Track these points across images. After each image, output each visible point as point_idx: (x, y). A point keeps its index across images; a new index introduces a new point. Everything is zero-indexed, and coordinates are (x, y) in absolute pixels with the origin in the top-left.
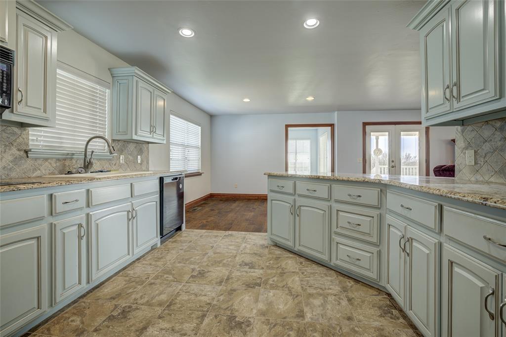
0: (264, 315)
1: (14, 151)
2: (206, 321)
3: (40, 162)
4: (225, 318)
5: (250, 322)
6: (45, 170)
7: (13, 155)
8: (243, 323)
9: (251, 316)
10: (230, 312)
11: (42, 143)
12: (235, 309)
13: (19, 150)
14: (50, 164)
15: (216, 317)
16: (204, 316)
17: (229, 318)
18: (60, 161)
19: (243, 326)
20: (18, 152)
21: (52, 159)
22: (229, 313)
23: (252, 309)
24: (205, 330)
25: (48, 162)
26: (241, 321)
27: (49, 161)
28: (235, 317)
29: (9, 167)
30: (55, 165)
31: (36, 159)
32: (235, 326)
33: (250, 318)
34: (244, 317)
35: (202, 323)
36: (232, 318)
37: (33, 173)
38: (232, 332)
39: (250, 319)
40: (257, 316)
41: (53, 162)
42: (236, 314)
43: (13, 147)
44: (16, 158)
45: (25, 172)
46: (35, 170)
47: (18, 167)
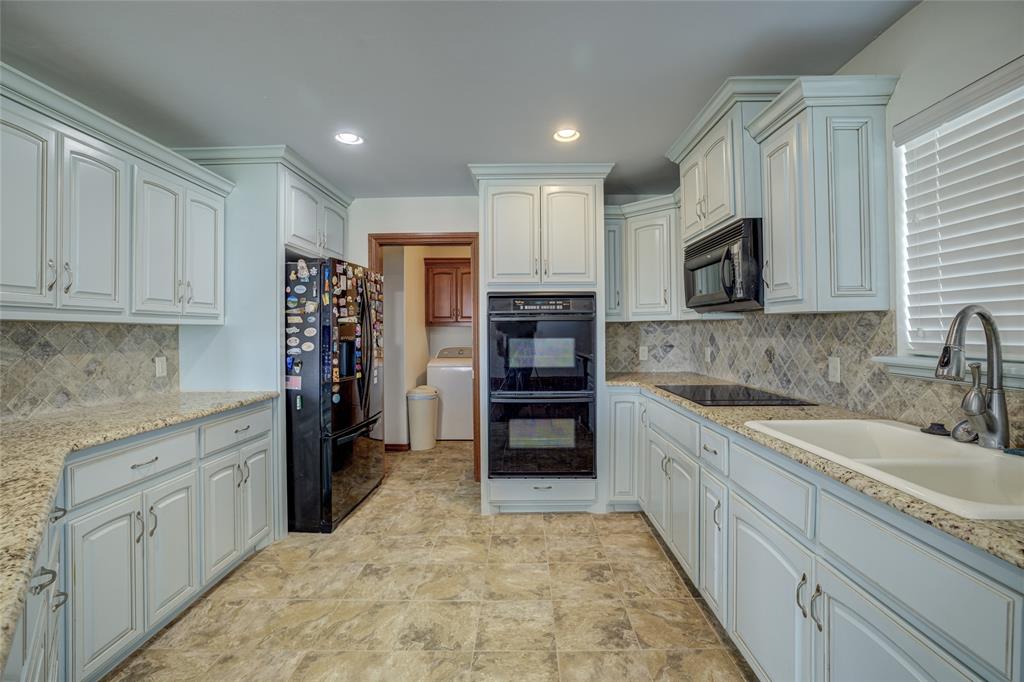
0: (375, 656)
2: (472, 638)
4: (442, 645)
5: (403, 643)
8: (413, 640)
9: (398, 652)
10: (435, 657)
12: (426, 662)
15: (459, 646)
16: (479, 645)
17: (435, 645)
19: (413, 636)
22: (438, 654)
23: (394, 665)
24: (470, 625)
26: (415, 643)
28: (425, 648)
32: (425, 634)
33: (400, 649)
34: (411, 649)
35: (478, 634)
36: (432, 646)
38: (430, 626)
39: (401, 646)
40: (387, 654)
42: (424, 653)
43: (870, 352)
44: (874, 374)
45: (887, 407)
46: (903, 405)
47: (878, 392)
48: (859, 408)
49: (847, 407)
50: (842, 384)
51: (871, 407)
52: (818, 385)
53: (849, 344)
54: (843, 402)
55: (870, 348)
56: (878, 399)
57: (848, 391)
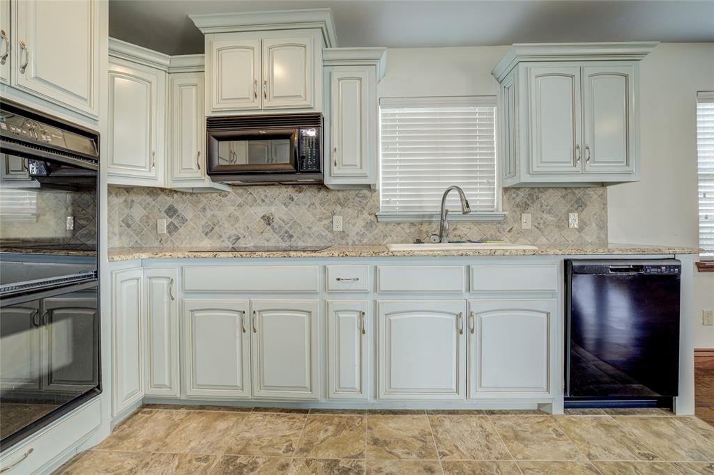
1: (366, 215)
3: (390, 227)
6: (397, 236)
7: (364, 220)
11: (398, 204)
13: (370, 214)
14: (403, 229)
18: (415, 225)
20: (369, 217)
21: (404, 223)
25: (401, 227)
27: (402, 225)
29: (361, 233)
30: (408, 231)
31: (387, 224)
37: (384, 239)
41: (406, 226)
43: (364, 211)
44: (367, 223)
45: (376, 239)
46: (385, 236)
47: (370, 233)
48: (357, 243)
49: (347, 244)
50: (343, 232)
51: (365, 241)
52: (322, 235)
53: (349, 208)
54: (344, 242)
55: (364, 209)
56: (370, 236)
57: (348, 235)
